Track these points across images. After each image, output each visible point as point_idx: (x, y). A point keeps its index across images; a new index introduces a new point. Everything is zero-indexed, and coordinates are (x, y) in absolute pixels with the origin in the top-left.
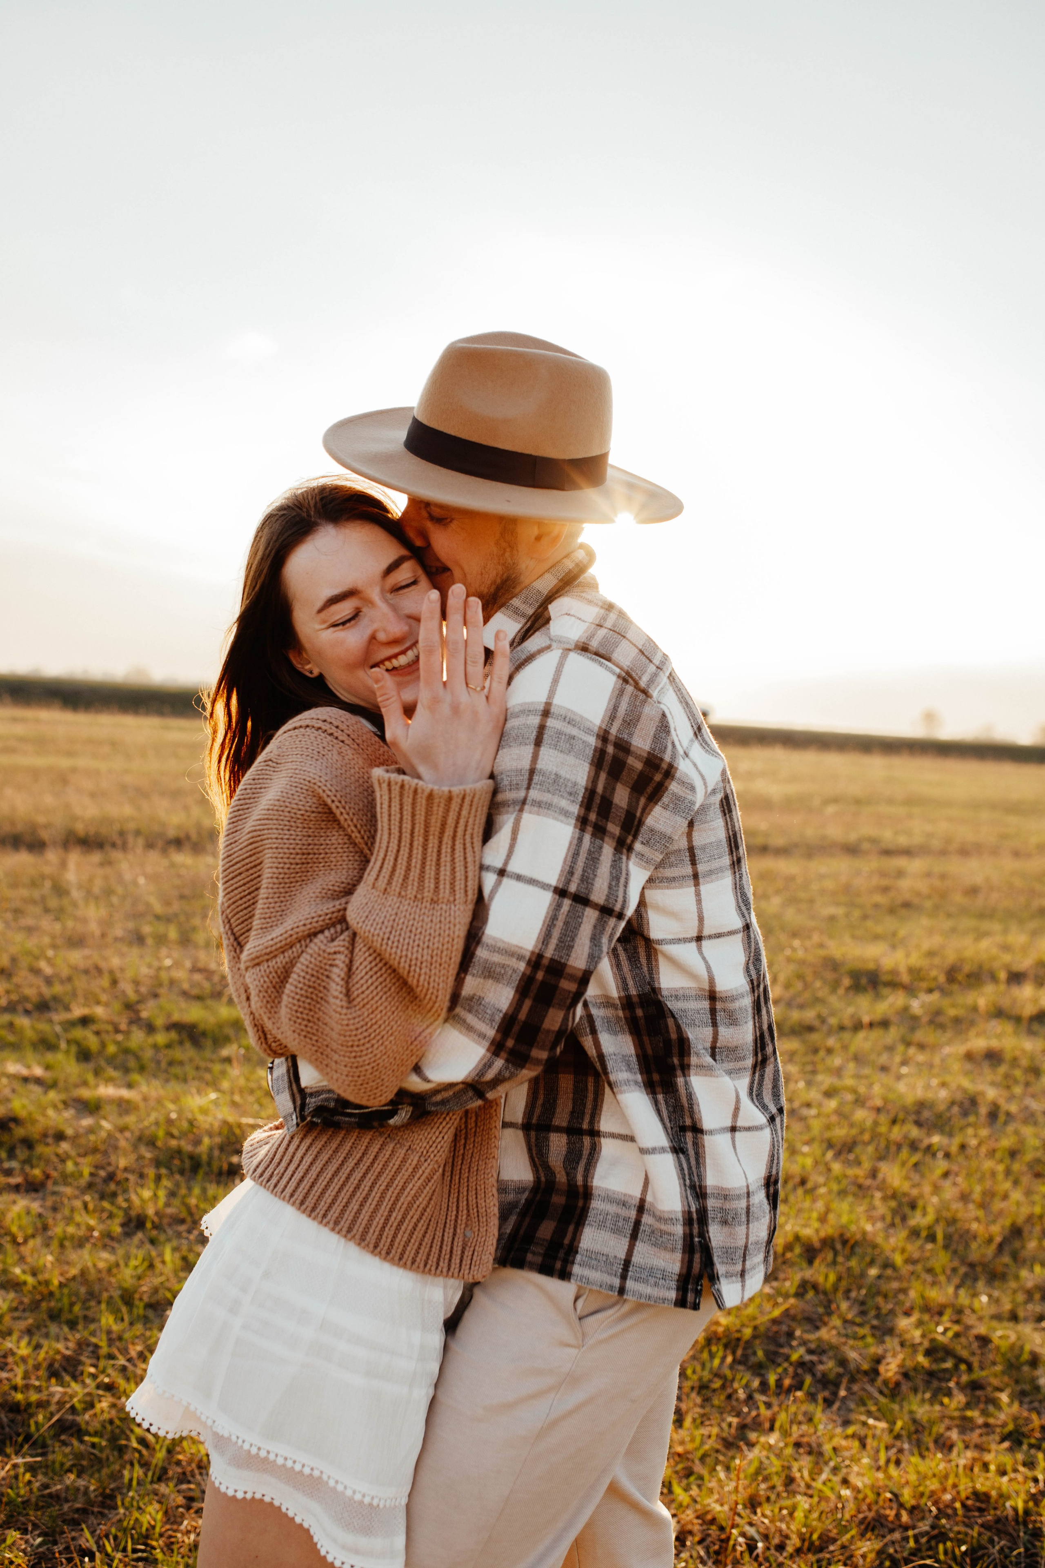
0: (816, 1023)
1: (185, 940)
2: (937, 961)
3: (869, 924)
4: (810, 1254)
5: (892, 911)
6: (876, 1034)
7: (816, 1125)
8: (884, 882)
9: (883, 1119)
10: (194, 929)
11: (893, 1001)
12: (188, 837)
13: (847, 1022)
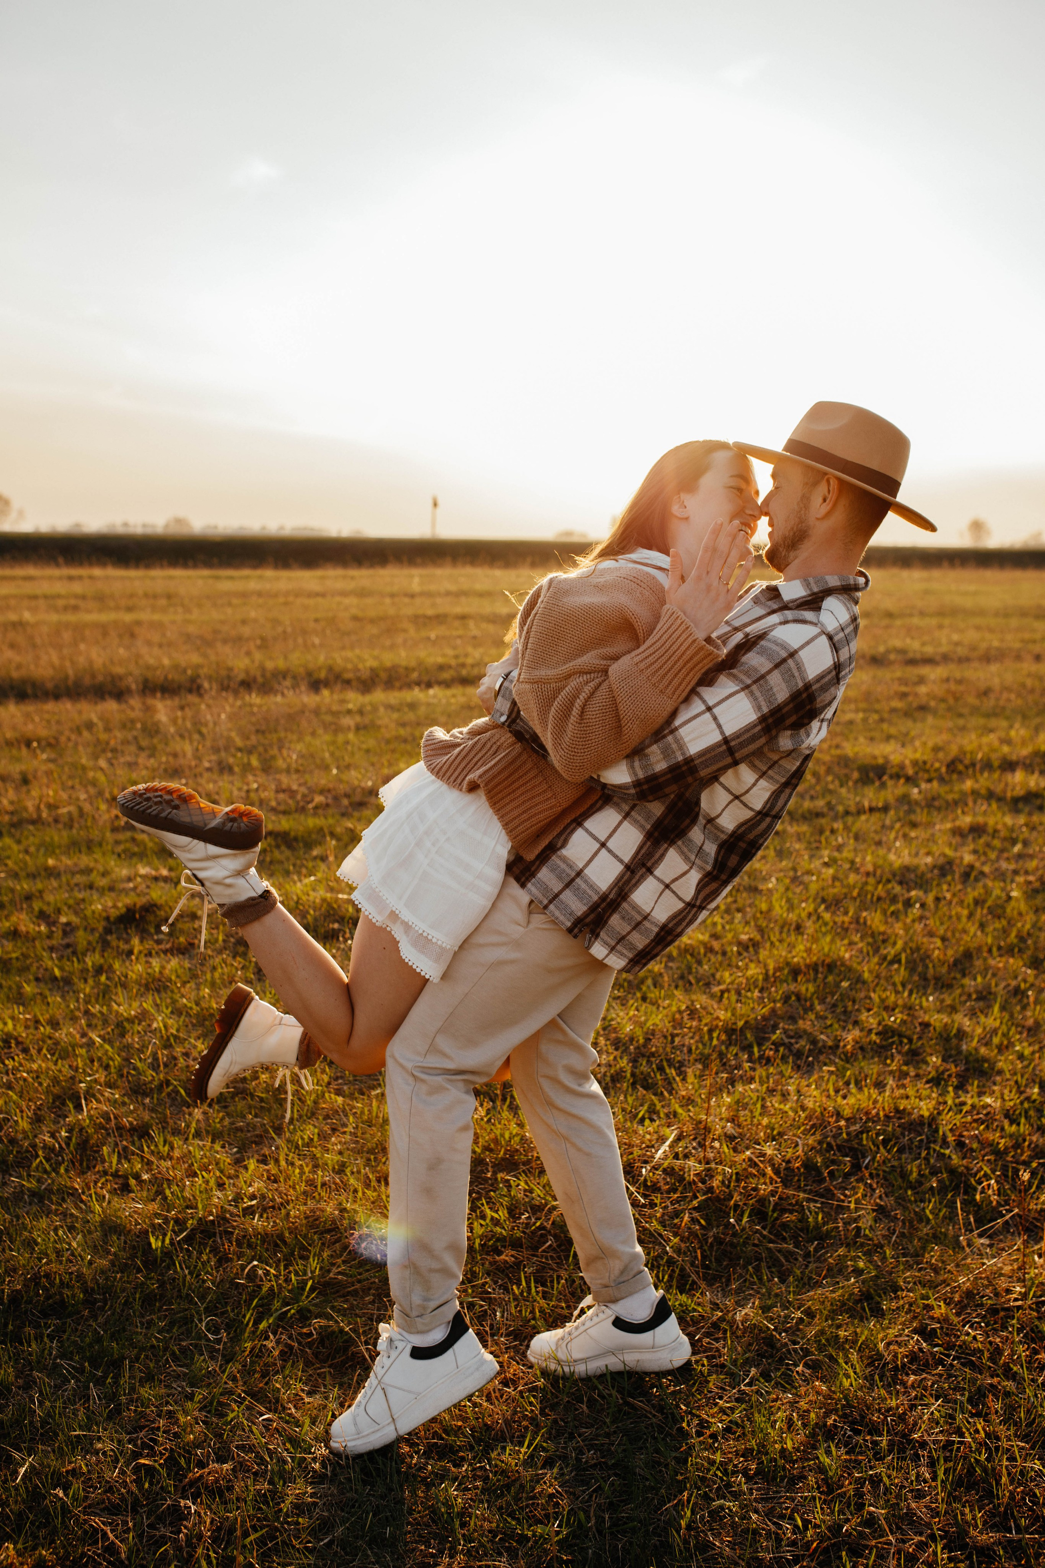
0: (825, 810)
1: (267, 768)
2: (941, 755)
3: (885, 726)
4: (795, 972)
5: (907, 714)
6: (875, 817)
7: (813, 887)
8: (904, 689)
9: (871, 880)
10: (273, 758)
11: (893, 790)
12: (255, 680)
13: (853, 809)
